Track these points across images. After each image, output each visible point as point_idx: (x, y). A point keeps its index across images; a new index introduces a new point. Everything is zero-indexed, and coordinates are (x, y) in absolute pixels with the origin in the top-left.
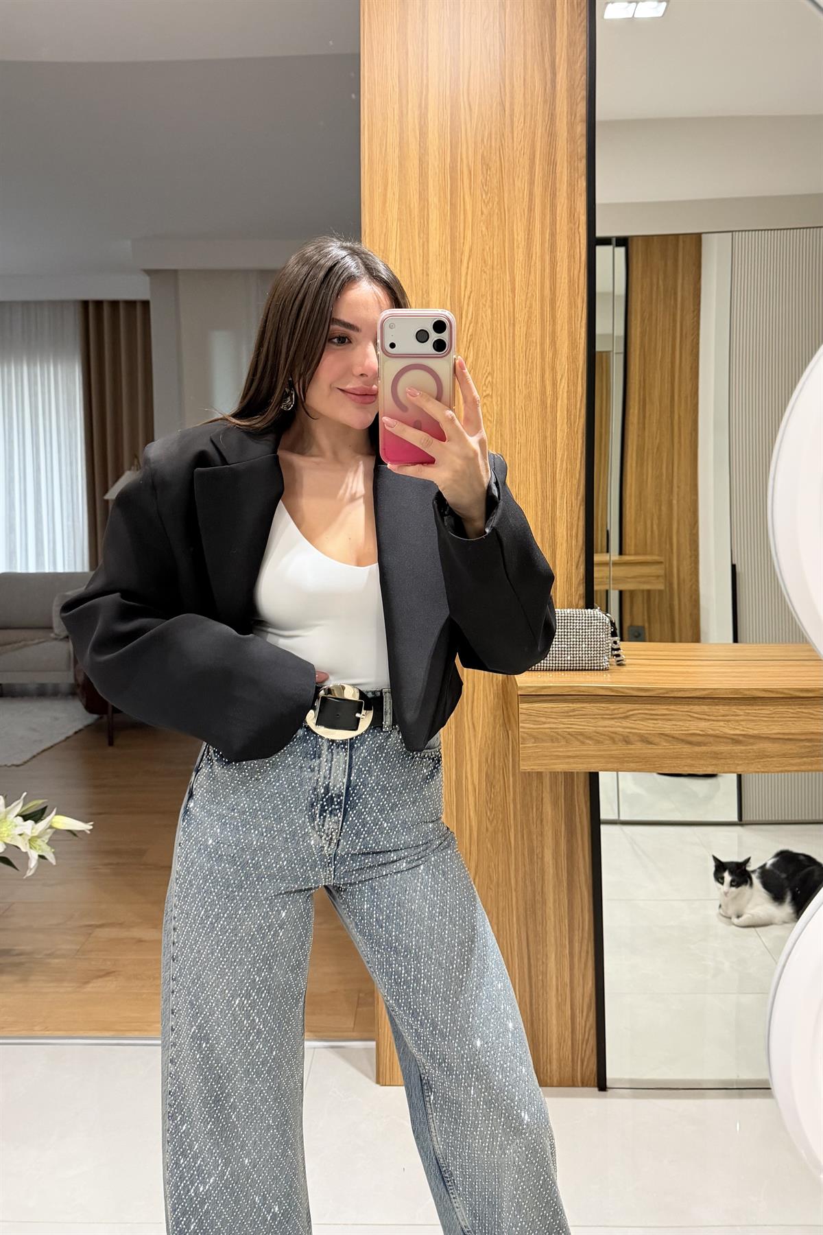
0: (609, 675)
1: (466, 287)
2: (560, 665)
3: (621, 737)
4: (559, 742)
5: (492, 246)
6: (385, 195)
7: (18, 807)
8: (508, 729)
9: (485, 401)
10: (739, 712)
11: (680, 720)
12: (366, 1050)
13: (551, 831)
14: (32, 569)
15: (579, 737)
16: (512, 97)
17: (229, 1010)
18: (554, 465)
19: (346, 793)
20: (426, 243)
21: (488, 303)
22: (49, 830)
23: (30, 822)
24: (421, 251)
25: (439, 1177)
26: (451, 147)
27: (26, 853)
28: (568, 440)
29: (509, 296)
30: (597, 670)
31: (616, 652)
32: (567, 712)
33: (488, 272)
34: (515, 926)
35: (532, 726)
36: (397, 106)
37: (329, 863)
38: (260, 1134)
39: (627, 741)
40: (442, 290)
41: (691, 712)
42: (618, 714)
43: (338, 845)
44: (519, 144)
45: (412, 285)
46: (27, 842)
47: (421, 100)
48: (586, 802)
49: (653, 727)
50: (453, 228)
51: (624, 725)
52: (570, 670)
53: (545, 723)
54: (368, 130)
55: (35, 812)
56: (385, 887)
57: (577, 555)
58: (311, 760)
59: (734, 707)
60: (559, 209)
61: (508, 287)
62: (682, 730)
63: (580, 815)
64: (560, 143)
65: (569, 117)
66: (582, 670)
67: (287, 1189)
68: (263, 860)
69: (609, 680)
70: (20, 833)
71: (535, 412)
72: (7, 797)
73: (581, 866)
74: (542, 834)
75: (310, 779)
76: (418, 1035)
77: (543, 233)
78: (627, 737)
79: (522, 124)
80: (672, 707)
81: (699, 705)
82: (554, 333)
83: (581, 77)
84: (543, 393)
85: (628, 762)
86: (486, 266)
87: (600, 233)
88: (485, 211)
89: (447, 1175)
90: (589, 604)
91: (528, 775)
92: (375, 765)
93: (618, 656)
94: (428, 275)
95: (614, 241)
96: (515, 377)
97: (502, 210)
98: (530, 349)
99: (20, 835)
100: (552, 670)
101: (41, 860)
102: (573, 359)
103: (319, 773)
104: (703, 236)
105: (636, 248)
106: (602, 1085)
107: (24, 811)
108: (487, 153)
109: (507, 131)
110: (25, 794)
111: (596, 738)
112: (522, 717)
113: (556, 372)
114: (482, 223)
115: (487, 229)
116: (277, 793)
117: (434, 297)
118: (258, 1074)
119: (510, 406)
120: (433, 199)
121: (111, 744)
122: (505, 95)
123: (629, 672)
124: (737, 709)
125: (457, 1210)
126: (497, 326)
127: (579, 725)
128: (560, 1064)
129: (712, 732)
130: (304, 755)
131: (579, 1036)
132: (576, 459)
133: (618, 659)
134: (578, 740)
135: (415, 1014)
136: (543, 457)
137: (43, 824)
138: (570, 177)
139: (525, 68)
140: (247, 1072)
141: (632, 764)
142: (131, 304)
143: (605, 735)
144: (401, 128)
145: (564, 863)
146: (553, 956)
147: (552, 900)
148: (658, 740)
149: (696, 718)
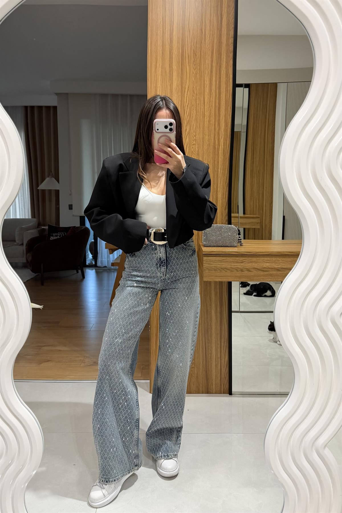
1: (186, 102)
3: (240, 269)
4: (217, 271)
5: (196, 86)
6: (156, 66)
9: (193, 146)
10: (280, 260)
11: (260, 263)
12: (146, 383)
13: (214, 304)
15: (225, 269)
16: (205, 27)
18: (218, 171)
19: (166, 260)
20: (171, 84)
21: (195, 108)
26: (182, 47)
28: (223, 162)
29: (203, 106)
30: (232, 247)
32: (221, 261)
33: (195, 96)
34: (201, 337)
35: (207, 265)
36: (161, 30)
39: (242, 270)
41: (264, 260)
42: (239, 261)
43: (166, 276)
44: (208, 46)
47: (171, 28)
48: (227, 294)
49: (251, 266)
50: (182, 78)
51: (241, 265)
52: (222, 246)
53: (212, 264)
54: (150, 39)
57: (225, 205)
58: (155, 251)
59: (278, 258)
60: (222, 72)
61: (202, 102)
62: (260, 266)
63: (225, 299)
64: (223, 46)
65: (227, 35)
66: (227, 247)
69: (237, 249)
71: (211, 151)
73: (225, 316)
74: (211, 305)
75: (155, 257)
77: (216, 81)
78: (242, 269)
79: (209, 38)
80: (258, 258)
81: (267, 257)
82: (219, 120)
83: (232, 19)
84: (215, 143)
85: (242, 278)
86: (194, 94)
87: (238, 82)
88: (194, 72)
90: (230, 223)
91: (206, 282)
93: (241, 242)
95: (244, 86)
96: (204, 137)
97: (201, 72)
98: (210, 127)
102: (226, 130)
104: (278, 84)
105: (253, 88)
106: (230, 393)
108: (195, 49)
109: (203, 41)
111: (231, 270)
112: (204, 262)
113: (220, 136)
114: (193, 77)
115: (195, 79)
119: (202, 148)
120: (175, 67)
121: (42, 284)
122: (203, 26)
123: (244, 247)
126: (198, 117)
127: (225, 265)
128: (216, 386)
129: (270, 267)
131: (223, 377)
132: (226, 169)
133: (241, 243)
136: (214, 168)
138: (227, 59)
139: (211, 16)
142: (48, 108)
143: (234, 269)
144: (163, 39)
145: (219, 314)
146: (214, 348)
147: (214, 328)
148: (252, 270)
149: (265, 262)
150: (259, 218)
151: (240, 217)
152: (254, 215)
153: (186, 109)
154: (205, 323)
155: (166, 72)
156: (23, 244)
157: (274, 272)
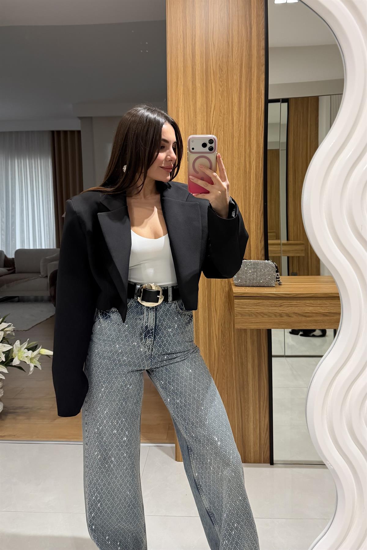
0: (275, 289)
1: (212, 122)
2: (253, 284)
3: (279, 314)
4: (252, 316)
5: (224, 105)
6: (177, 83)
7: (25, 345)
8: (231, 311)
10: (326, 303)
11: (301, 307)
12: (172, 447)
13: (251, 356)
14: (32, 248)
15: (261, 314)
16: (232, 39)
17: (110, 420)
18: (249, 198)
19: (155, 329)
20: (195, 104)
21: (222, 129)
22: (38, 355)
23: (31, 352)
24: (193, 107)
25: (196, 488)
26: (206, 61)
27: (29, 364)
28: (256, 187)
29: (231, 126)
30: (270, 287)
31: (278, 279)
32: (256, 304)
33: (222, 116)
34: (235, 395)
35: (240, 309)
36: (182, 44)
37: (149, 359)
38: (123, 472)
39: (281, 316)
40: (202, 124)
41: (306, 303)
42: (278, 304)
43: (152, 351)
44: (235, 60)
45: (189, 122)
46: (29, 360)
47: (192, 41)
48: (266, 343)
49: (291, 310)
50: (207, 97)
51: (280, 309)
52: (258, 286)
53: (246, 308)
54: (170, 55)
55: (33, 347)
56: (172, 368)
57: (261, 237)
58: (140, 315)
59: (324, 301)
60: (253, 88)
61: (231, 122)
62: (302, 311)
63: (263, 349)
64: (254, 58)
65: (258, 47)
66: (263, 287)
67: (134, 495)
68: (122, 358)
69: (275, 291)
70: (26, 356)
71: (241, 175)
72: (21, 340)
73: (264, 370)
74: (247, 357)
75: (140, 323)
76: (186, 428)
77: (246, 98)
78: (281, 314)
79: (237, 51)
80: (298, 301)
81: (309, 300)
82: (250, 141)
83: (263, 30)
84: (245, 167)
86: (221, 113)
87: (270, 97)
88: (221, 90)
89: (199, 487)
90: (267, 258)
91: (240, 330)
92: (166, 317)
93: (279, 281)
94: (196, 117)
95: (280, 101)
96: (233, 160)
97: (228, 89)
98: (240, 149)
99: (27, 357)
100: (250, 286)
101: (36, 368)
102: (258, 152)
103: (143, 321)
104: (319, 97)
105: (292, 103)
106: (272, 463)
107: (28, 347)
108: (221, 64)
109: (230, 55)
110: (28, 339)
111: (269, 315)
112: (235, 306)
113: (251, 158)
114: (219, 95)
115: (222, 97)
116: (127, 330)
117: (199, 127)
118: (122, 446)
119: (231, 173)
120: (198, 85)
122: (229, 38)
123: (283, 287)
124: (326, 302)
125: (203, 501)
126: (226, 139)
127: (262, 309)
128: (254, 454)
129: (314, 312)
130: (137, 313)
131: (263, 442)
132: (259, 195)
134: (261, 316)
135: (185, 420)
136: (245, 194)
137: (36, 353)
138: (258, 73)
139: (238, 26)
140: (117, 446)
141: (283, 326)
142: (72, 132)
143: (272, 314)
144: (184, 54)
145: (256, 369)
146: (252, 408)
147: (251, 384)
148: (293, 315)
149: (308, 306)
150: (303, 244)
151: (282, 244)
152: (297, 240)
153: (212, 131)
154: (240, 378)
155: (188, 90)
156: (47, 276)
157: (319, 318)
